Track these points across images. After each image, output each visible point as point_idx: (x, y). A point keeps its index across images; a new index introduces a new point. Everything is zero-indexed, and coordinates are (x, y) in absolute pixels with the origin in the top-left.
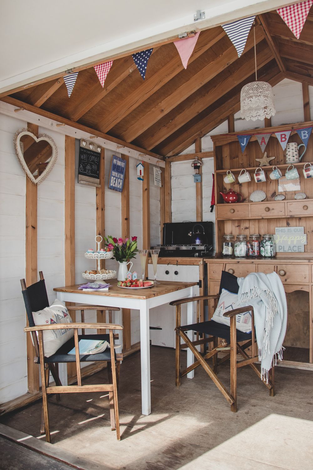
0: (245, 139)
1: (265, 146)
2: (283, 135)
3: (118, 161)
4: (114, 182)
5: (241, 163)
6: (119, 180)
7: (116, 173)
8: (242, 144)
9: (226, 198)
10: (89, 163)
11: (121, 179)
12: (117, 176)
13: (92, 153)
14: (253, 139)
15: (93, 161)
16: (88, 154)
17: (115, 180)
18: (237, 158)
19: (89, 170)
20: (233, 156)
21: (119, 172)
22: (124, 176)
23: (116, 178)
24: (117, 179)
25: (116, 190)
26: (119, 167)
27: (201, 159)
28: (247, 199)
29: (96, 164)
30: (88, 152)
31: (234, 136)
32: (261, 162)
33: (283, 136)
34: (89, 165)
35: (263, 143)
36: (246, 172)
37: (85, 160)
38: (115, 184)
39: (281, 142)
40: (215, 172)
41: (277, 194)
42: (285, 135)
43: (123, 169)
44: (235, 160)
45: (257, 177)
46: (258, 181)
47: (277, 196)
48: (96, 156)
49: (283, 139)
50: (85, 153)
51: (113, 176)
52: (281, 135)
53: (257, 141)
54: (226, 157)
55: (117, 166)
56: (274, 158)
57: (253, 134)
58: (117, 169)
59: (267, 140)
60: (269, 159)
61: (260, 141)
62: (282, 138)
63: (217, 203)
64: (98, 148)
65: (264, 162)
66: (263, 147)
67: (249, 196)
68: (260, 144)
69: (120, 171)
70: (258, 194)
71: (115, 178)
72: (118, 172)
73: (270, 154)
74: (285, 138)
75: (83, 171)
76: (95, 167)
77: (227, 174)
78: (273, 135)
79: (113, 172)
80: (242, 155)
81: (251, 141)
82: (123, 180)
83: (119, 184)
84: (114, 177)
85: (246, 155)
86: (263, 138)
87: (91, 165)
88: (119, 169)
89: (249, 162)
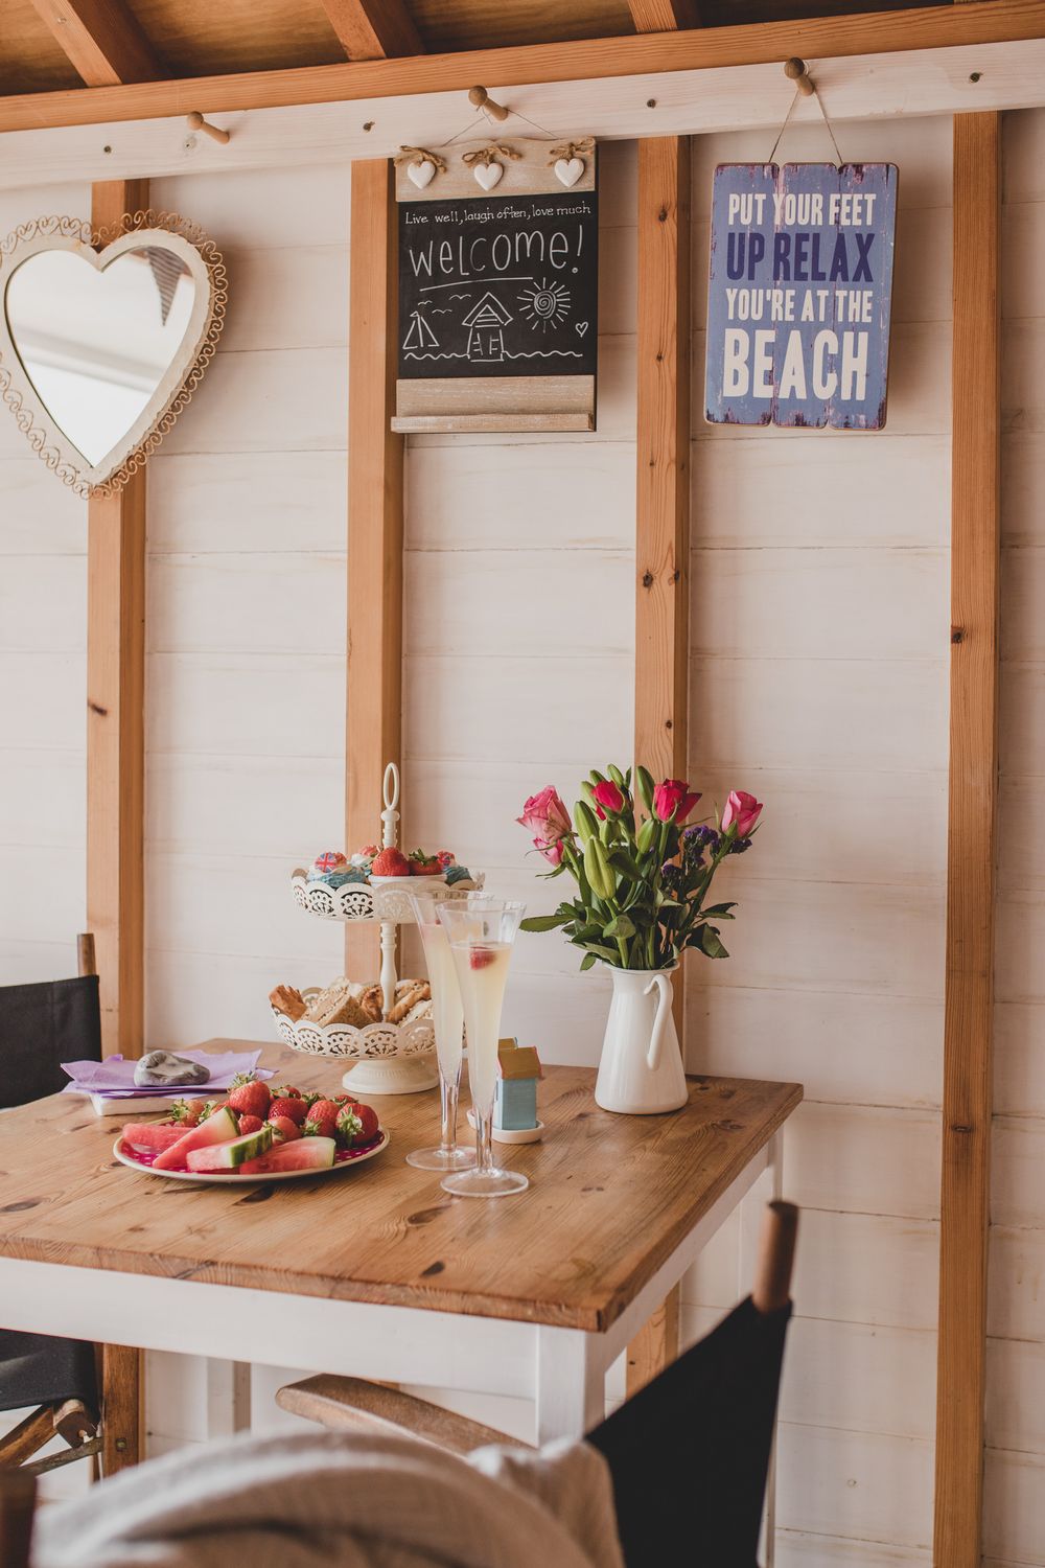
3: (778, 199)
4: (764, 363)
6: (826, 337)
7: (780, 299)
10: (492, 287)
11: (856, 328)
12: (797, 311)
13: (516, 214)
15: (532, 265)
16: (472, 230)
17: (777, 351)
19: (486, 333)
21: (818, 276)
22: (887, 299)
23: (783, 330)
24: (795, 337)
25: (800, 422)
26: (802, 237)
29: (562, 277)
30: (472, 217)
34: (489, 301)
37: (456, 276)
38: (771, 378)
43: (865, 242)
48: (548, 225)
50: (448, 232)
51: (736, 323)
55: (780, 237)
58: (780, 257)
64: (552, 164)
69: (826, 266)
71: (766, 336)
72: (801, 277)
75: (435, 352)
76: (547, 302)
79: (731, 295)
82: (884, 326)
83: (833, 363)
84: (750, 327)
87: (510, 295)
88: (801, 257)
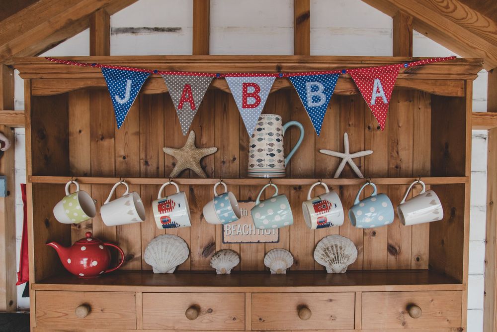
0: (129, 83)
1: (193, 114)
2: (249, 85)
5: (122, 153)
8: (117, 98)
9: (69, 261)
14: (155, 88)
18: (111, 138)
20: (100, 133)
27: (13, 129)
28: (135, 256)
31: (91, 69)
32: (178, 157)
33: (251, 90)
35: (187, 105)
36: (127, 193)
39: (244, 107)
40: (29, 179)
41: (218, 249)
42: (258, 89)
44: (106, 143)
45: (163, 215)
46: (164, 227)
47: (217, 254)
49: (251, 101)
52: (245, 86)
53: (166, 97)
54: (80, 131)
56: (214, 150)
57: (156, 71)
59: (198, 96)
60: (201, 153)
61: (176, 96)
62: (246, 95)
63: (36, 282)
65: (186, 162)
66: (186, 117)
67: (142, 250)
68: (176, 105)
70: (167, 247)
73: (205, 139)
74: (255, 95)
77: (67, 193)
78: (218, 84)
80: (126, 133)
81: (149, 92)
85: (138, 134)
86: (188, 88)
89: (146, 156)
